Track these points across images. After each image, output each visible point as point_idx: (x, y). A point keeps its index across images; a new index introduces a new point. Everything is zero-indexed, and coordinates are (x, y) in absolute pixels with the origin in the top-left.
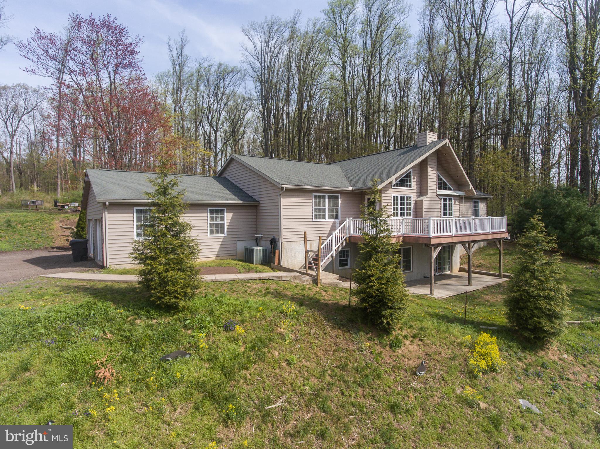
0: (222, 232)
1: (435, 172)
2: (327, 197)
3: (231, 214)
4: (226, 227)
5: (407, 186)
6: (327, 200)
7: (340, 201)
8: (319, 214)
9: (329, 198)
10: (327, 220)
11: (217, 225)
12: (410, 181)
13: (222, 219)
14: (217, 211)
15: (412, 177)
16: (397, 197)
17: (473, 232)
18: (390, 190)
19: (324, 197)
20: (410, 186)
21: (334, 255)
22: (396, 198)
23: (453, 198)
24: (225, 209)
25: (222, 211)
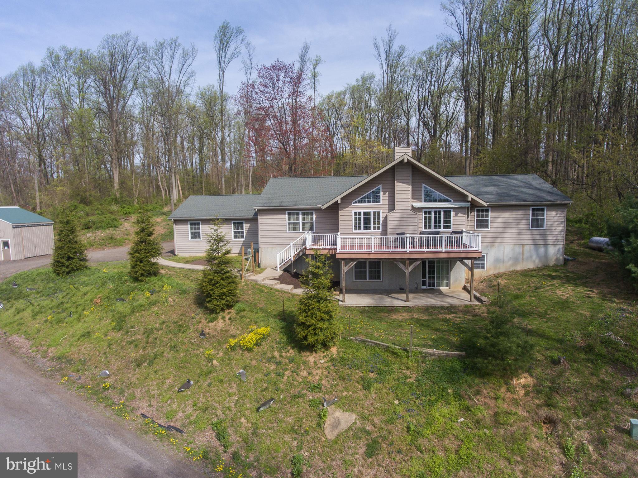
0: (242, 237)
1: (409, 186)
2: (300, 213)
3: (249, 225)
4: (245, 234)
5: (374, 202)
6: (301, 216)
7: (314, 216)
8: (293, 226)
9: (303, 214)
10: (301, 231)
11: (239, 232)
12: (379, 197)
13: (242, 228)
14: (238, 223)
15: (381, 193)
16: (360, 213)
17: (408, 250)
18: (350, 206)
19: (298, 214)
20: (379, 202)
21: (292, 260)
22: (358, 214)
23: (452, 210)
24: (244, 221)
25: (242, 223)
